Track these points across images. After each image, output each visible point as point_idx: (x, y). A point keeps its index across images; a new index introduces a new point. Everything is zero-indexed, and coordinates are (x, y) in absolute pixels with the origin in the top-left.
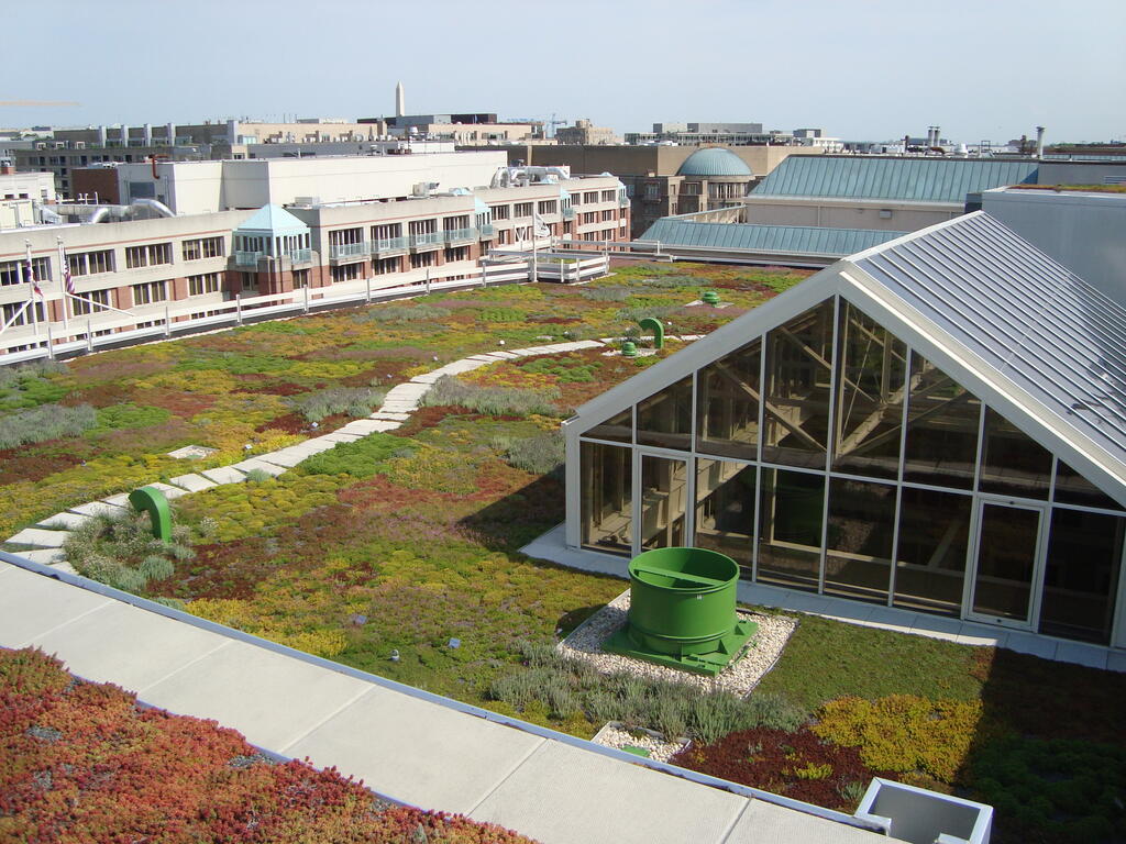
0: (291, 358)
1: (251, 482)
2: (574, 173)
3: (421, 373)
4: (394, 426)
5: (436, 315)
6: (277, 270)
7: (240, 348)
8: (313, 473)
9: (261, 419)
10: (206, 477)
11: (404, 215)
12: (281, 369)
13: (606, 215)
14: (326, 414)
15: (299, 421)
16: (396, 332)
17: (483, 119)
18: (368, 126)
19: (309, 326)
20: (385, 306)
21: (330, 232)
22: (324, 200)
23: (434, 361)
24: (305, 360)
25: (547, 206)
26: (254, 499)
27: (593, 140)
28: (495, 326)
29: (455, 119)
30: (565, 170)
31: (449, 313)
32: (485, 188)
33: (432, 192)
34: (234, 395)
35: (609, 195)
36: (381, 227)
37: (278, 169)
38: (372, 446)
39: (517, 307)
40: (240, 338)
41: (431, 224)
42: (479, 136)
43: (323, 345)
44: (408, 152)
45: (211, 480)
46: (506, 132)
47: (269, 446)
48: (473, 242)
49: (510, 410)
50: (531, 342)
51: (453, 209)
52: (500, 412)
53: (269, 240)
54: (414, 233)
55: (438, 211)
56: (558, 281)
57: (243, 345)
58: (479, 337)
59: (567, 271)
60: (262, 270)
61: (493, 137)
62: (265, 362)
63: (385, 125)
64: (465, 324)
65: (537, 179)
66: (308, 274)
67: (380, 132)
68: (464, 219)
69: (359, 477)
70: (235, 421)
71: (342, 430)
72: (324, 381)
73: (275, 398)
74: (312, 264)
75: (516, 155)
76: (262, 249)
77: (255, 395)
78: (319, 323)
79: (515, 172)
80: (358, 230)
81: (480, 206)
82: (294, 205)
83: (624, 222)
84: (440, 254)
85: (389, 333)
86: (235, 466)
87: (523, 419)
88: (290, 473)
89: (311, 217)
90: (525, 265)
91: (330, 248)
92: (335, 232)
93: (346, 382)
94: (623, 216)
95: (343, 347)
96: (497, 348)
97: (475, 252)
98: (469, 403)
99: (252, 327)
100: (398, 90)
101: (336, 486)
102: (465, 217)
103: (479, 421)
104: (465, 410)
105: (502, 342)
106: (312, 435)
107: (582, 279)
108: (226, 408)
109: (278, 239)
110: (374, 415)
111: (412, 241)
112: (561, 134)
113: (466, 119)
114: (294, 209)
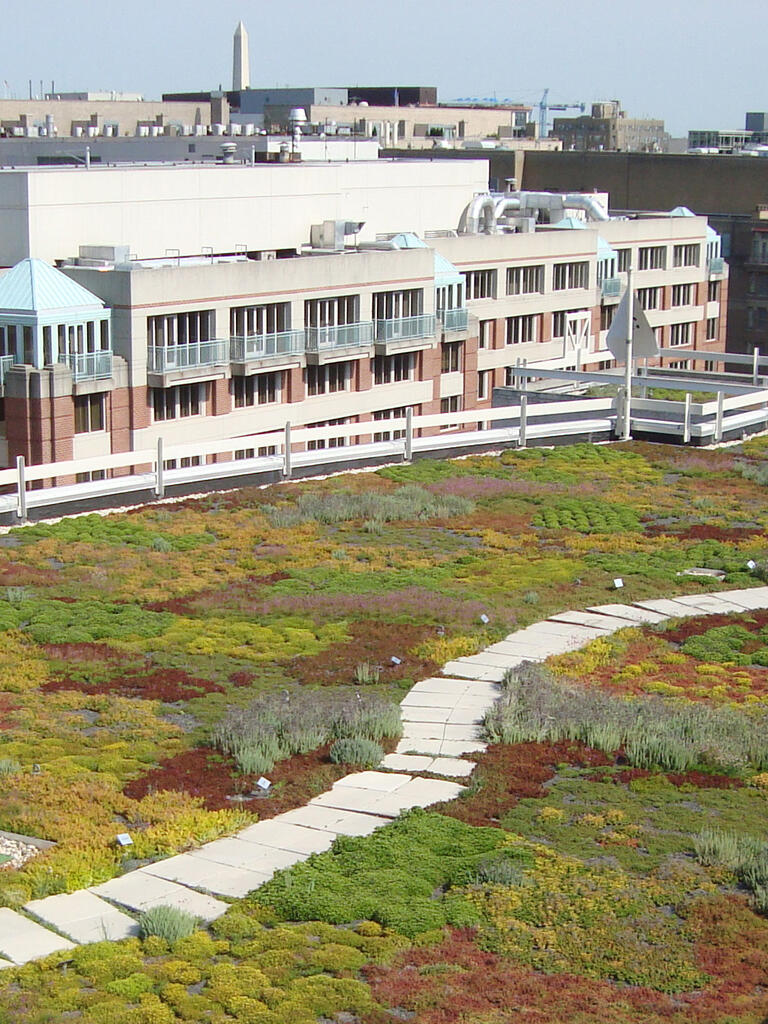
0: (158, 607)
1: (153, 941)
2: (615, 207)
3: (461, 653)
4: (449, 792)
5: (443, 512)
6: (44, 393)
7: (39, 579)
8: (293, 916)
9: (133, 762)
10: (39, 921)
11: (295, 285)
12: (145, 635)
13: (680, 294)
14: (279, 755)
15: (221, 772)
16: (371, 550)
17: (410, 96)
18: (192, 106)
19: (177, 530)
20: (325, 488)
21: (149, 319)
22: (139, 250)
23: (480, 624)
24: (192, 614)
25: (571, 273)
26: (174, 991)
27: (625, 142)
28: (586, 542)
29: (357, 95)
30: (599, 200)
31: (471, 508)
32: (448, 234)
33: (350, 240)
34: (52, 697)
35: (688, 253)
36: (250, 310)
37: (45, 186)
38: (414, 847)
39: (611, 497)
40: (31, 552)
41: (347, 306)
42: (409, 130)
43: (217, 577)
44: (295, 159)
45: (51, 927)
46: (462, 124)
47: (171, 837)
48: (430, 343)
49: (702, 759)
50: (679, 583)
51: (392, 275)
52: (681, 764)
53: (29, 333)
54: (314, 324)
55: (363, 279)
56: (676, 439)
57: (40, 571)
58: (559, 568)
59: (697, 418)
60: (14, 395)
61: (436, 133)
62: (106, 617)
63: (225, 106)
64: (515, 534)
65: (544, 218)
66: (105, 402)
67: (216, 118)
68: (413, 296)
69: (410, 935)
70: (71, 766)
71: (325, 798)
72: (247, 667)
73: (148, 707)
74: (114, 383)
75: (500, 169)
76: (13, 350)
77: (100, 698)
78: (194, 525)
79: (501, 203)
80: (204, 314)
81: (444, 271)
82: (76, 262)
83: (714, 310)
84: (365, 367)
85: (356, 551)
86: (101, 889)
87: (741, 785)
88: (238, 917)
89: (114, 288)
90: (606, 404)
91: (150, 350)
92: (159, 319)
93: (298, 670)
94: (712, 296)
95: (262, 580)
96: (607, 595)
97: (431, 363)
98: (606, 737)
99: (53, 529)
100: (237, 39)
101: (361, 960)
102: (415, 292)
103: (637, 784)
104: (599, 755)
105: (618, 583)
106: (262, 810)
107: (727, 436)
108: (44, 732)
109: (47, 330)
110: (389, 761)
111: (237, 349)
112: (562, 129)
113: (379, 97)
114: (79, 269)
